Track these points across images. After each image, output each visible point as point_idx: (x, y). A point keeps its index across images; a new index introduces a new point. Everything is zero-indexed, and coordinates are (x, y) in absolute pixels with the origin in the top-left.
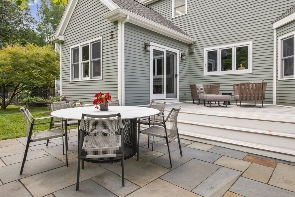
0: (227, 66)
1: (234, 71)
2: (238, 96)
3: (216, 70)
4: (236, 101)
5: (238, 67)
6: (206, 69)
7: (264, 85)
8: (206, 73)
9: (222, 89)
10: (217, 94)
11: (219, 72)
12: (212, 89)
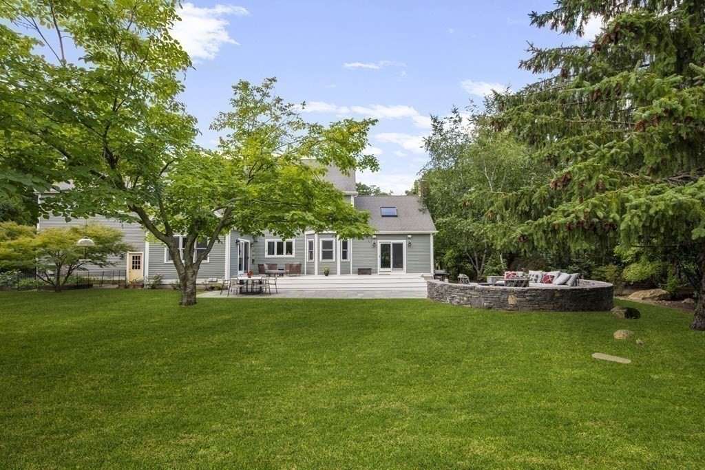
0: (280, 252)
1: (284, 256)
2: (288, 271)
3: (273, 254)
4: (287, 273)
5: (287, 253)
6: (266, 253)
7: (300, 265)
8: (267, 256)
9: (279, 267)
10: (276, 269)
11: (276, 256)
12: (272, 266)
